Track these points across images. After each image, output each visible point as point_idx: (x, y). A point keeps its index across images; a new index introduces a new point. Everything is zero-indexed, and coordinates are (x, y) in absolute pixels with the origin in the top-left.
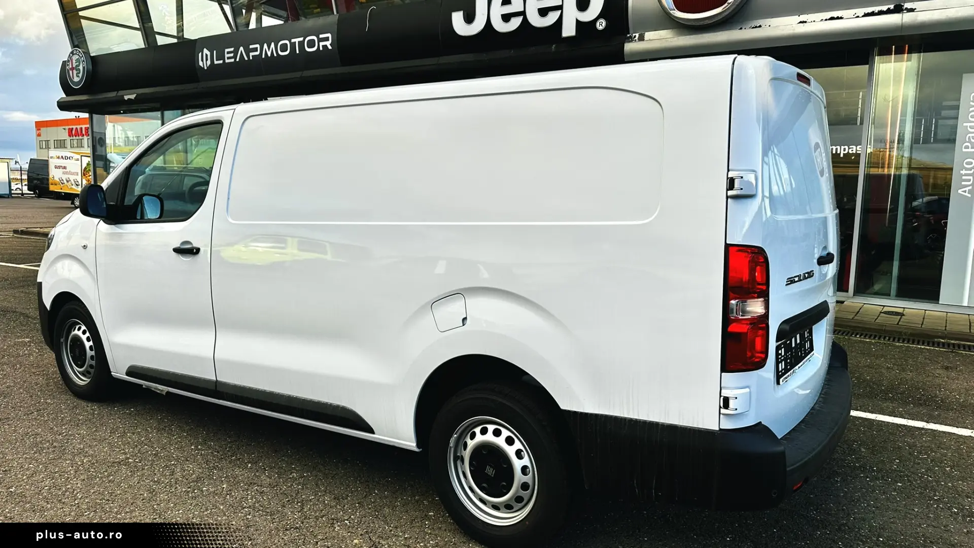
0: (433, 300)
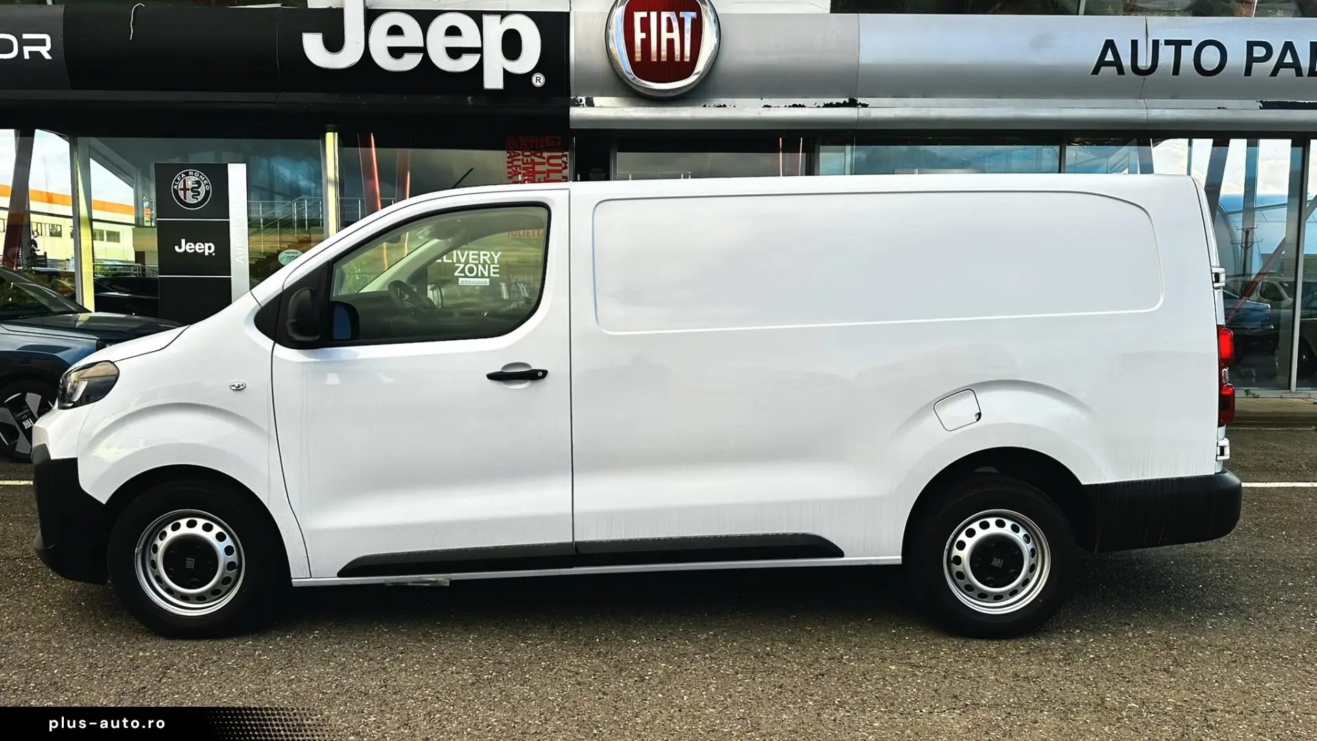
0: (936, 399)
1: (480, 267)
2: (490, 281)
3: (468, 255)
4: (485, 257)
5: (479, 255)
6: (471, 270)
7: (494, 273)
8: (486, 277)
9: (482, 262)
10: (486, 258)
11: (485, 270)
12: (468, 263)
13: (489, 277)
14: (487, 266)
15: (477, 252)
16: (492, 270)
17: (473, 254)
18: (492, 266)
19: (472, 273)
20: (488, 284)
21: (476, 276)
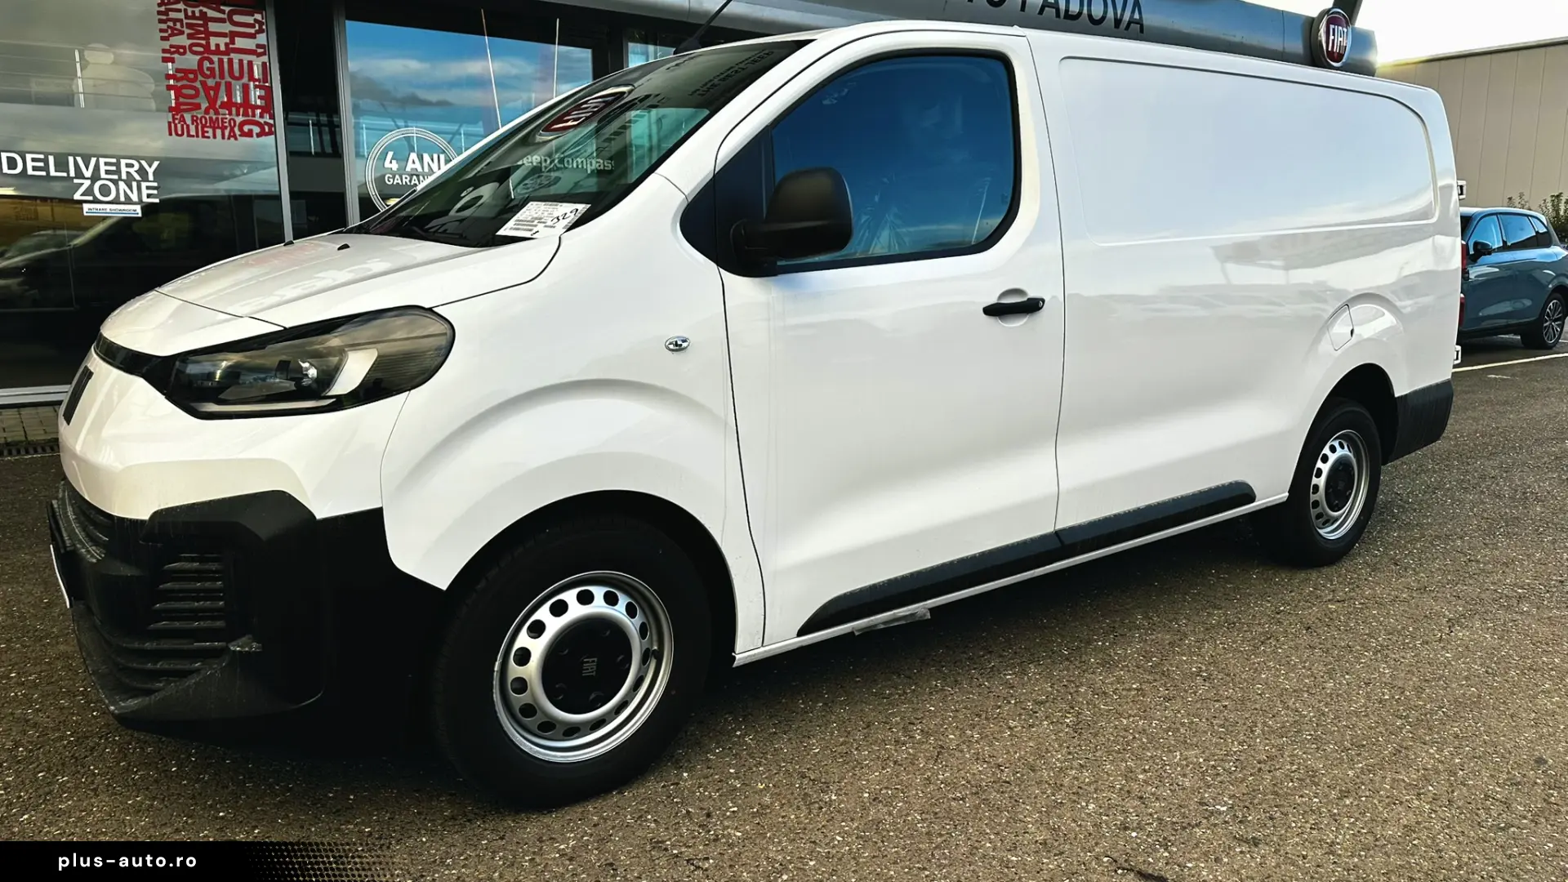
1: (122, 185)
2: (142, 208)
3: (97, 166)
4: (130, 170)
5: (118, 165)
6: (105, 191)
7: (149, 196)
8: (135, 203)
9: (124, 176)
10: (132, 170)
11: (132, 191)
12: (100, 179)
13: (140, 201)
14: (134, 184)
15: (114, 160)
16: (145, 192)
17: (106, 164)
18: (144, 185)
19: (108, 194)
20: (140, 215)
21: (116, 201)
